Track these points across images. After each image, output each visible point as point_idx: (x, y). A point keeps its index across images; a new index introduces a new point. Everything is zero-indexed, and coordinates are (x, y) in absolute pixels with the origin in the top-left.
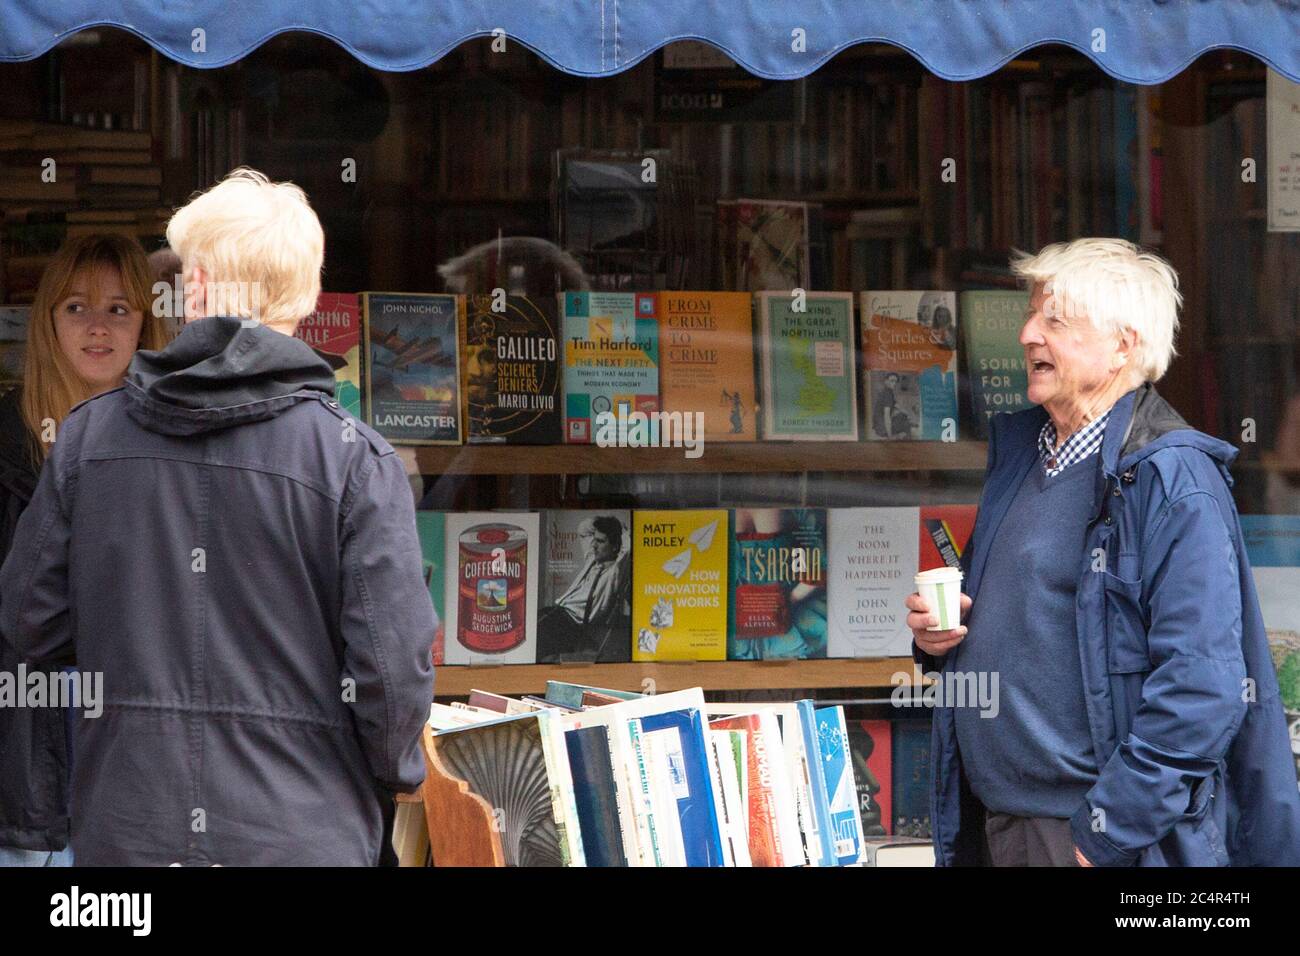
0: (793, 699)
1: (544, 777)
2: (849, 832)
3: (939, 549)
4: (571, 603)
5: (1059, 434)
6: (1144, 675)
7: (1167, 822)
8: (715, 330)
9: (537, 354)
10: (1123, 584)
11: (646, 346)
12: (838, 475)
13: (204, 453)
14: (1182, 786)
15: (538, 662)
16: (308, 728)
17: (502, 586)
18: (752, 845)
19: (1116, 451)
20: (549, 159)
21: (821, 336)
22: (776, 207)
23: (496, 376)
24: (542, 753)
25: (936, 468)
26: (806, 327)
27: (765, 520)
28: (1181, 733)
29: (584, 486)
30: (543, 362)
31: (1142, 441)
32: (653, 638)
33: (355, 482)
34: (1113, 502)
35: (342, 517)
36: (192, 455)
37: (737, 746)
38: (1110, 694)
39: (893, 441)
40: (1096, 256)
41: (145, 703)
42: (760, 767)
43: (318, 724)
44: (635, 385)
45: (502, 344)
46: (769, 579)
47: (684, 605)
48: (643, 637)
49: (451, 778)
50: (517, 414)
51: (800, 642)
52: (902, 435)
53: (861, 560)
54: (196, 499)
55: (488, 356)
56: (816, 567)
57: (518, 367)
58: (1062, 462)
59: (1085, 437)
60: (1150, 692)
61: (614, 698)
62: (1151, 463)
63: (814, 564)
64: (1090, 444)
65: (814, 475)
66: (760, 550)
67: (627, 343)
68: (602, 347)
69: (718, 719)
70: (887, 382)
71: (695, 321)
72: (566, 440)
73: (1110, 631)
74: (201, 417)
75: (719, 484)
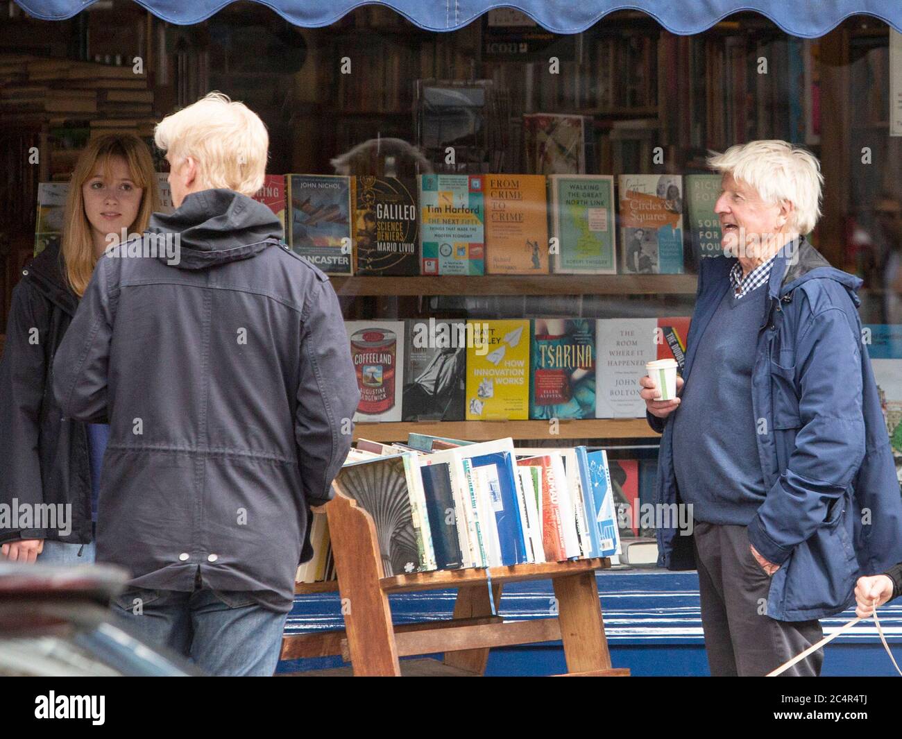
0: (573, 446)
1: (406, 497)
2: (609, 534)
3: (671, 346)
4: (425, 381)
5: (744, 271)
6: (797, 430)
7: (812, 527)
8: (521, 200)
9: (403, 216)
10: (782, 370)
11: (476, 211)
12: (604, 297)
13: (207, 280)
14: (821, 504)
15: (403, 420)
16: (273, 464)
17: (379, 370)
18: (545, 543)
19: (779, 282)
20: (412, 86)
21: (592, 204)
22: (563, 119)
23: (376, 230)
24: (405, 481)
25: (668, 292)
26: (582, 198)
27: (554, 327)
28: (820, 469)
29: (434, 304)
30: (406, 221)
31: (797, 275)
32: (479, 405)
33: (310, 299)
34: (776, 315)
35: (302, 323)
36: (199, 281)
37: (535, 477)
38: (774, 443)
39: (640, 275)
40: (762, 153)
41: (165, 447)
42: (551, 491)
43: (279, 461)
44: (468, 236)
45: (380, 209)
46: (557, 366)
47: (500, 383)
48: (473, 404)
49: (345, 497)
50: (389, 255)
51: (577, 408)
52: (646, 271)
53: (619, 353)
54: (202, 312)
55: (370, 217)
56: (589, 358)
57: (390, 225)
58: (745, 289)
59: (760, 272)
60: (800, 441)
61: (453, 444)
62: (802, 289)
63: (587, 356)
64: (763, 277)
65: (588, 297)
66: (551, 347)
67: (463, 208)
68: (446, 211)
69: (523, 459)
70: (636, 235)
71: (508, 194)
72: (422, 272)
73: (774, 401)
74: (210, 256)
75: (524, 303)
